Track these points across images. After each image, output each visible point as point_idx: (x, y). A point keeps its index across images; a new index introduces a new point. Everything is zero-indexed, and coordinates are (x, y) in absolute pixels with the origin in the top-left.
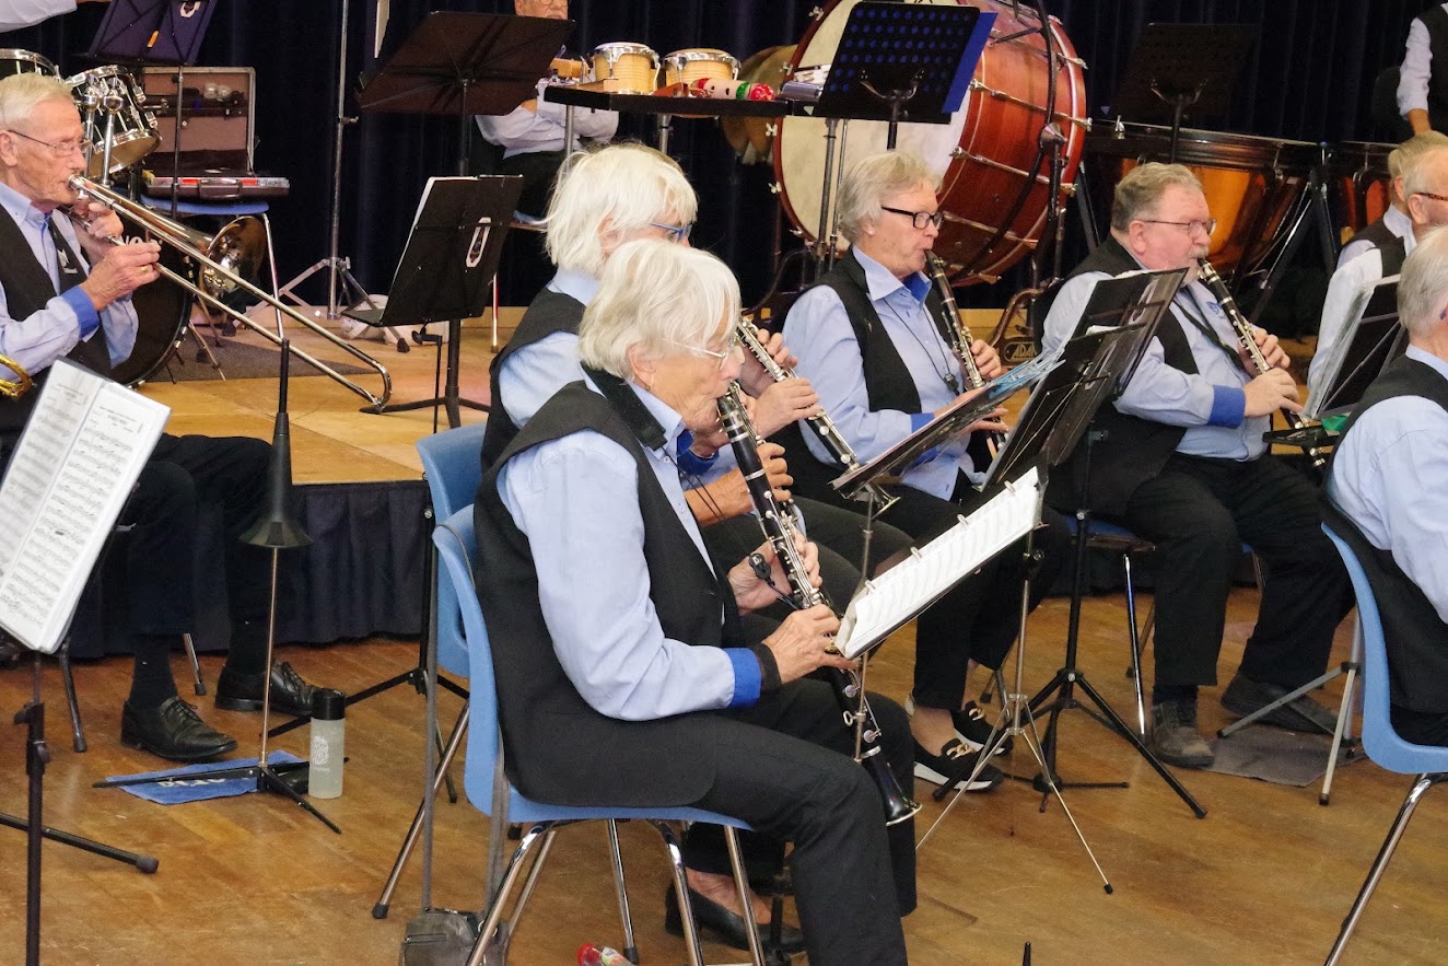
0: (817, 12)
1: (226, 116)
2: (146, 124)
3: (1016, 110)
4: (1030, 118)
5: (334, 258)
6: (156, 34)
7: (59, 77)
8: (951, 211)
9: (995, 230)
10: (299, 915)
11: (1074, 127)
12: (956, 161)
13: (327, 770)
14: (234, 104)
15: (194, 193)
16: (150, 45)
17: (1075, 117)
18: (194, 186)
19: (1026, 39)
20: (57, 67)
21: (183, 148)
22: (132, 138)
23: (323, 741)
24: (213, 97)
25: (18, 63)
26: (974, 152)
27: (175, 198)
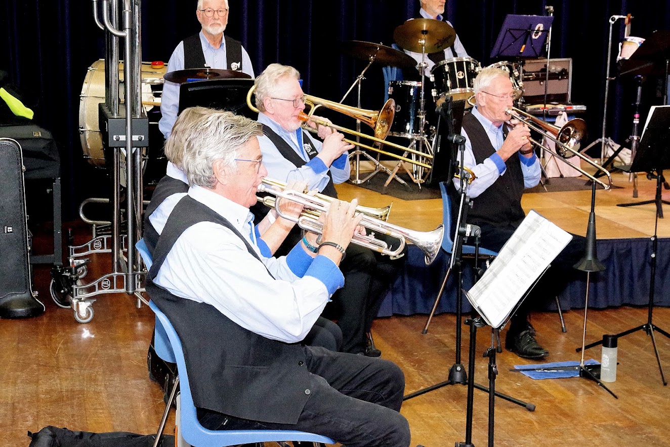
1: (559, 79)
5: (603, 138)
6: (524, 46)
10: (598, 435)
13: (609, 370)
14: (563, 74)
15: (546, 113)
16: (521, 51)
18: (546, 110)
20: (480, 63)
21: (548, 93)
23: (606, 357)
24: (554, 71)
25: (464, 63)
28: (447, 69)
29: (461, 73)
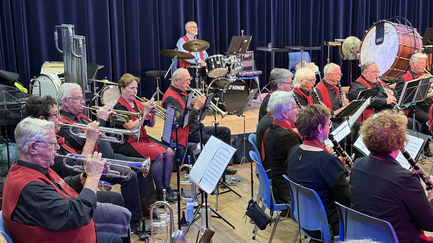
0: (367, 31)
1: (248, 60)
2: (241, 66)
3: (408, 48)
4: (411, 49)
6: (241, 49)
7: (226, 59)
8: (396, 68)
9: (405, 71)
11: (420, 50)
12: (396, 59)
14: (249, 58)
15: (246, 75)
16: (240, 51)
17: (420, 48)
19: (410, 34)
22: (239, 68)
24: (246, 57)
25: (219, 57)
26: (400, 57)
27: (242, 77)
28: (212, 60)
29: (218, 61)
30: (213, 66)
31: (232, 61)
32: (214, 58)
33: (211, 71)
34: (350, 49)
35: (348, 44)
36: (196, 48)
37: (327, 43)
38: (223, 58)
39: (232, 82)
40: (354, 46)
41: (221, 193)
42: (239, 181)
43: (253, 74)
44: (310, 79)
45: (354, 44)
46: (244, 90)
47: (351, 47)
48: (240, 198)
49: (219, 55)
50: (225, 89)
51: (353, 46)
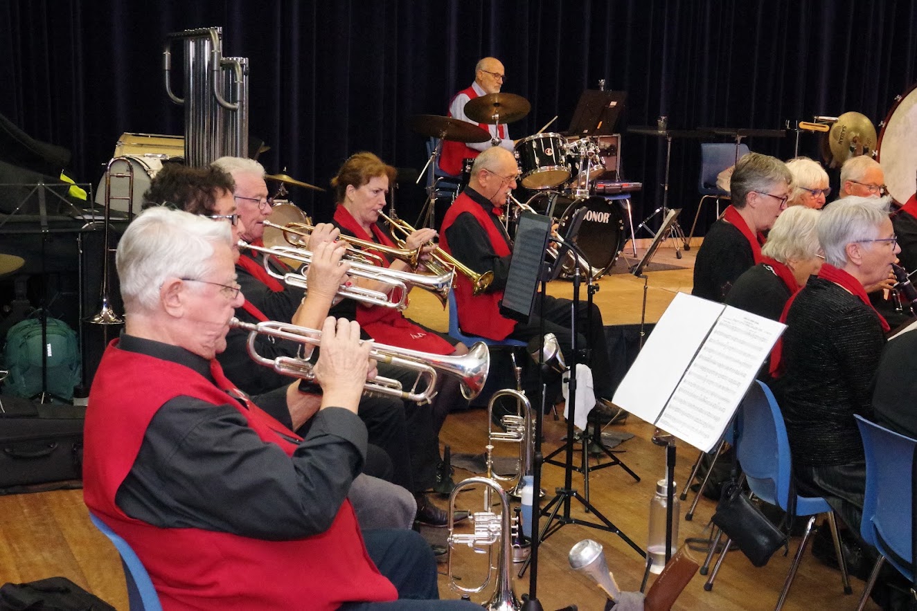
0: (899, 98)
1: (608, 156)
2: (601, 163)
6: (601, 122)
7: (568, 144)
14: (611, 150)
15: (603, 191)
18: (603, 188)
22: (596, 169)
25: (551, 139)
28: (534, 145)
29: (549, 150)
30: (537, 160)
31: (583, 150)
32: (538, 141)
33: (530, 172)
34: (850, 144)
35: (843, 131)
36: (496, 113)
37: (793, 125)
38: (560, 141)
39: (583, 200)
40: (858, 135)
41: (594, 468)
42: (623, 441)
43: (621, 189)
44: (813, 187)
45: (856, 129)
46: (607, 222)
47: (851, 138)
48: (639, 484)
49: (551, 135)
50: (565, 216)
51: (853, 134)
